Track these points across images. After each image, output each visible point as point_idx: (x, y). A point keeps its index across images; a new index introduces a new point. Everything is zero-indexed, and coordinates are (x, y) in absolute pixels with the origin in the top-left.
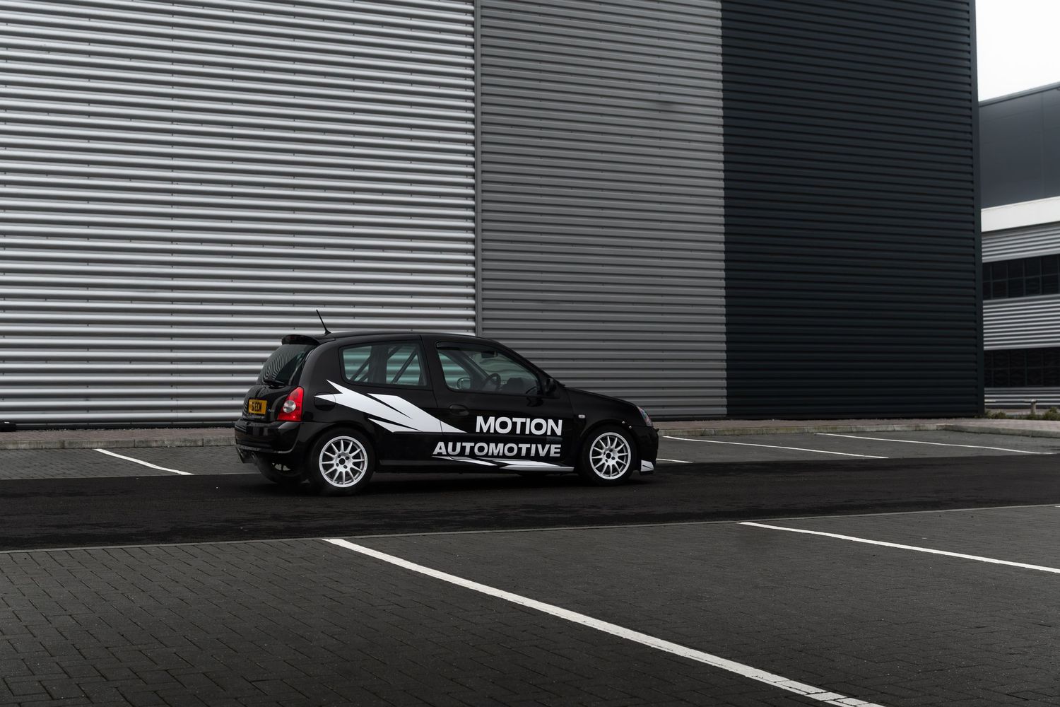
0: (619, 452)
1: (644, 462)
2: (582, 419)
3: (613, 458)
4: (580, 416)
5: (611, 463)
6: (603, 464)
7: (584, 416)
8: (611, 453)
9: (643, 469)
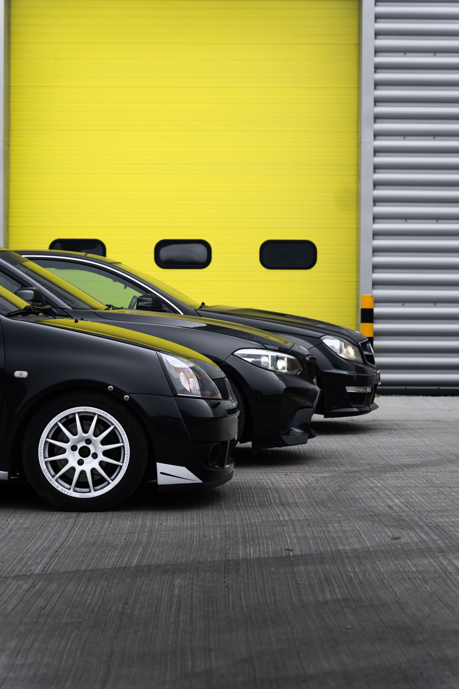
0: (104, 442)
1: (161, 467)
2: (20, 379)
3: (95, 456)
4: (17, 374)
5: (90, 464)
6: (73, 469)
7: (25, 374)
8: (90, 446)
9: (162, 480)
